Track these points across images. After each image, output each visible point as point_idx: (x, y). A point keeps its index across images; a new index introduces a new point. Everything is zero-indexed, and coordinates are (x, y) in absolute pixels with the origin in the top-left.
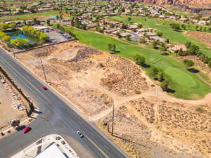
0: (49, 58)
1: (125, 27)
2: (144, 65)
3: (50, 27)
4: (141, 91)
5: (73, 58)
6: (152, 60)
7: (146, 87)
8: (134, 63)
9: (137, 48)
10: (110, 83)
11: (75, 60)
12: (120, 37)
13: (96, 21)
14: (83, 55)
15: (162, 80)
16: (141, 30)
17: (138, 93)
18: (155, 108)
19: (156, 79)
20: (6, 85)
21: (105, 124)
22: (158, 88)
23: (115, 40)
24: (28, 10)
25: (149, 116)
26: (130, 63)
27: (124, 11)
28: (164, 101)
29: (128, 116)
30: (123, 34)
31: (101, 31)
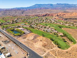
0: (26, 39)
1: (45, 27)
2: (52, 40)
3: (23, 28)
4: (53, 48)
5: (33, 39)
6: (54, 38)
7: (54, 47)
8: (50, 39)
9: (50, 35)
10: (44, 46)
11: (34, 39)
12: (44, 31)
13: (36, 25)
14: (35, 37)
15: (57, 44)
16: (50, 28)
17: (52, 48)
18: (57, 52)
19: (56, 44)
20: (18, 48)
21: (45, 57)
22: (57, 47)
23: (43, 32)
24: (15, 22)
25: (55, 55)
26: (48, 40)
27: (44, 21)
28: (58, 50)
29: (50, 55)
30: (45, 30)
31: (39, 29)
